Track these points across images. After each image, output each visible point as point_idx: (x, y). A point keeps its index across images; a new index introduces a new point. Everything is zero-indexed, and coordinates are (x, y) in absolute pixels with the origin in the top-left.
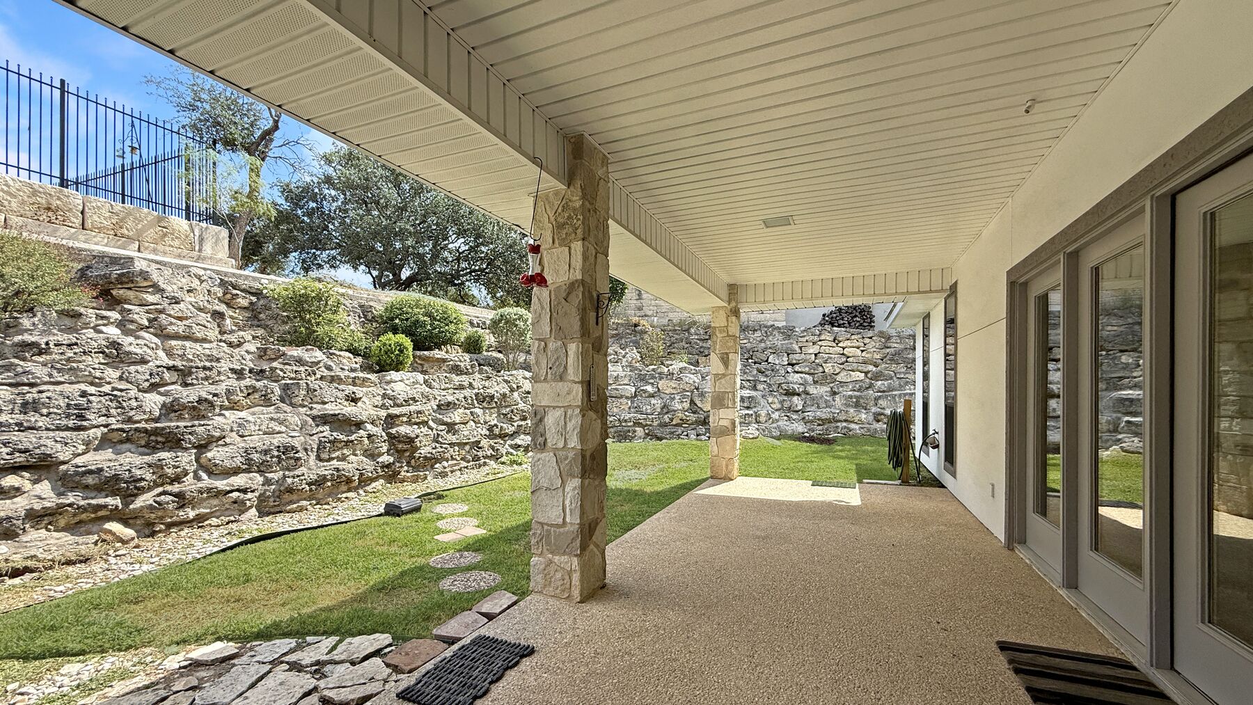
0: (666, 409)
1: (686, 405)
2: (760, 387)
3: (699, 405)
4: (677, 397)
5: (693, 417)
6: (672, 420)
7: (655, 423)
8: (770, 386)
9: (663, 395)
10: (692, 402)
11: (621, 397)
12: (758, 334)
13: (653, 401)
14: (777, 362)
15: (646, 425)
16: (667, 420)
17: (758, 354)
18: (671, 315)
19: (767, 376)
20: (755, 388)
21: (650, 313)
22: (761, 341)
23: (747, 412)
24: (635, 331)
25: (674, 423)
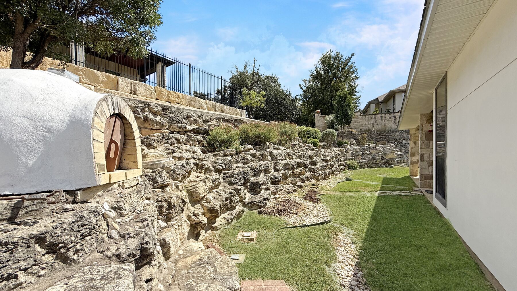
0: (373, 159)
1: (381, 157)
2: (403, 151)
3: (384, 157)
4: (377, 155)
5: (383, 161)
6: (376, 162)
7: (371, 163)
8: (406, 150)
9: (372, 154)
10: (382, 157)
11: (358, 155)
12: (398, 133)
13: (369, 156)
14: (406, 142)
15: (368, 164)
16: (375, 162)
17: (399, 140)
18: (361, 128)
19: (404, 147)
20: (401, 152)
21: (353, 127)
22: (399, 136)
23: (401, 159)
24: (352, 134)
25: (377, 163)
